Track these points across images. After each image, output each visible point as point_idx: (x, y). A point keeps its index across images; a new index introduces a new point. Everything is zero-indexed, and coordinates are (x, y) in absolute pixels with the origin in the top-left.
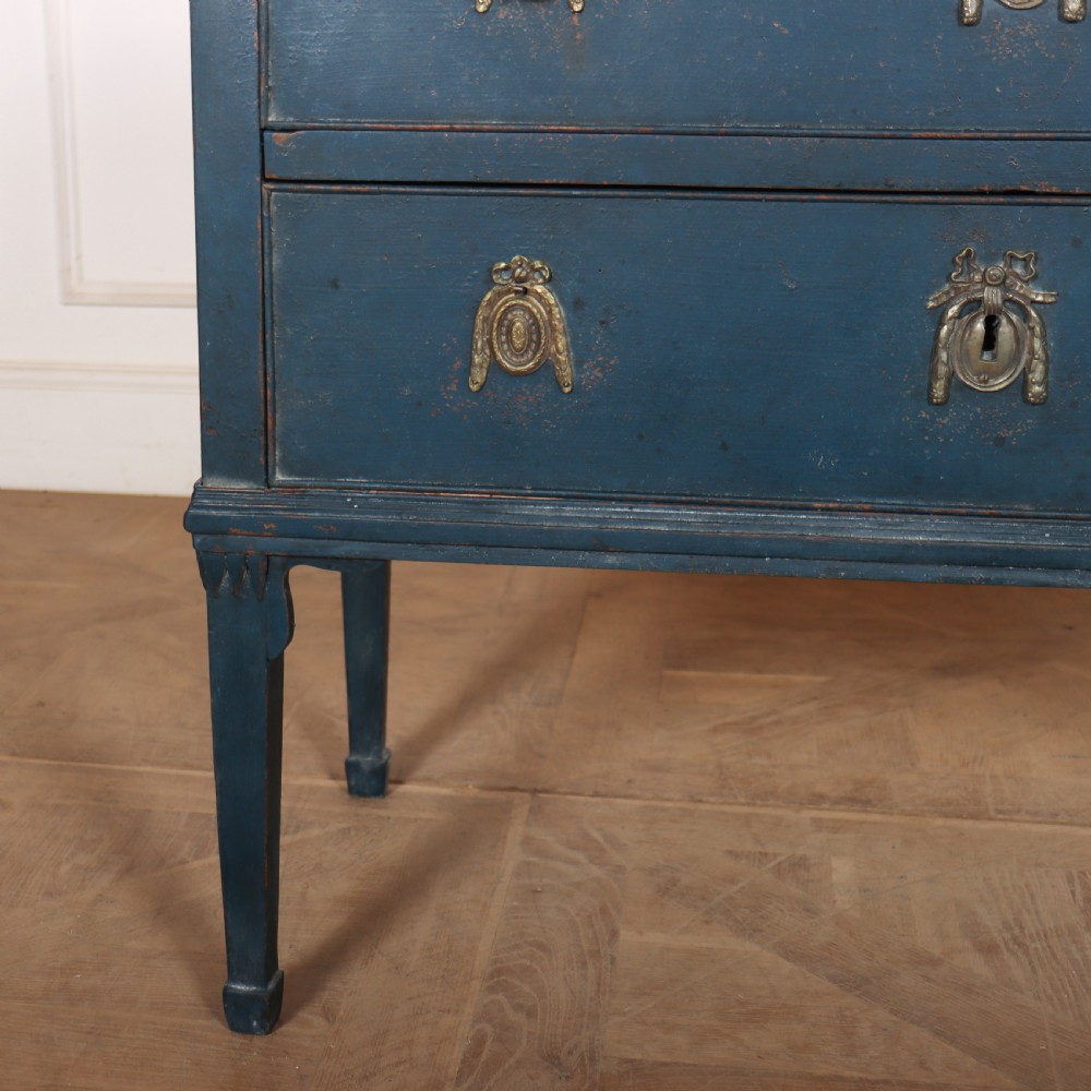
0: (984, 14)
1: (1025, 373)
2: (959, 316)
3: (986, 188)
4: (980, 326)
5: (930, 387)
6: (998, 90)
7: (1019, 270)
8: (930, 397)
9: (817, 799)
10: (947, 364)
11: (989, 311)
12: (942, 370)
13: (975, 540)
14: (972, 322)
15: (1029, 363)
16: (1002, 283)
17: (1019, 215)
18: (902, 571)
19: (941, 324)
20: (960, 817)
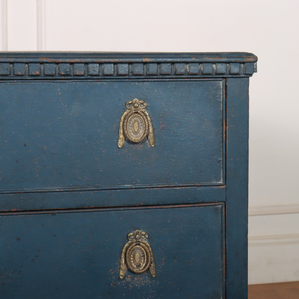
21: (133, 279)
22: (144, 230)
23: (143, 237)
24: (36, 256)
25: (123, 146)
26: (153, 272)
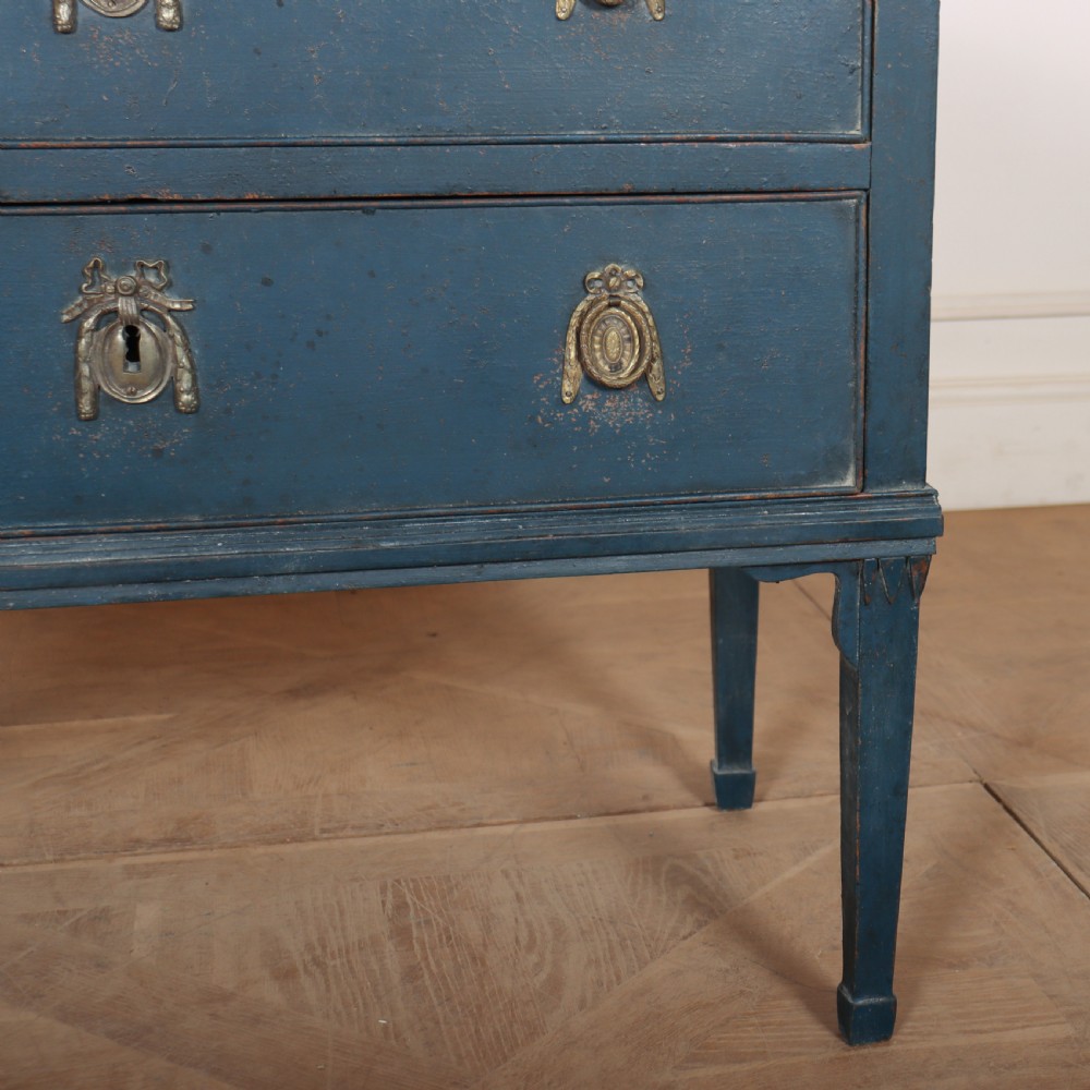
0: (80, 19)
1: (173, 381)
2: (97, 326)
3: (107, 197)
4: (120, 338)
5: (77, 403)
6: (105, 98)
7: (152, 279)
8: (79, 413)
9: (133, 845)
10: (90, 378)
11: (126, 322)
12: (86, 385)
13: (145, 557)
14: (111, 333)
15: (175, 371)
16: (135, 292)
17: (144, 223)
18: (75, 595)
19: (79, 337)
20: (283, 842)
21: (599, 405)
22: (632, 265)
23: (630, 284)
24: (320, 334)
25: (571, 14)
26: (656, 384)
